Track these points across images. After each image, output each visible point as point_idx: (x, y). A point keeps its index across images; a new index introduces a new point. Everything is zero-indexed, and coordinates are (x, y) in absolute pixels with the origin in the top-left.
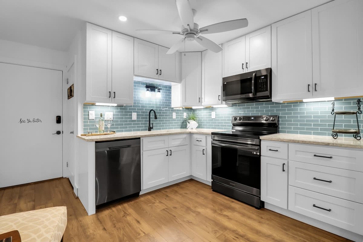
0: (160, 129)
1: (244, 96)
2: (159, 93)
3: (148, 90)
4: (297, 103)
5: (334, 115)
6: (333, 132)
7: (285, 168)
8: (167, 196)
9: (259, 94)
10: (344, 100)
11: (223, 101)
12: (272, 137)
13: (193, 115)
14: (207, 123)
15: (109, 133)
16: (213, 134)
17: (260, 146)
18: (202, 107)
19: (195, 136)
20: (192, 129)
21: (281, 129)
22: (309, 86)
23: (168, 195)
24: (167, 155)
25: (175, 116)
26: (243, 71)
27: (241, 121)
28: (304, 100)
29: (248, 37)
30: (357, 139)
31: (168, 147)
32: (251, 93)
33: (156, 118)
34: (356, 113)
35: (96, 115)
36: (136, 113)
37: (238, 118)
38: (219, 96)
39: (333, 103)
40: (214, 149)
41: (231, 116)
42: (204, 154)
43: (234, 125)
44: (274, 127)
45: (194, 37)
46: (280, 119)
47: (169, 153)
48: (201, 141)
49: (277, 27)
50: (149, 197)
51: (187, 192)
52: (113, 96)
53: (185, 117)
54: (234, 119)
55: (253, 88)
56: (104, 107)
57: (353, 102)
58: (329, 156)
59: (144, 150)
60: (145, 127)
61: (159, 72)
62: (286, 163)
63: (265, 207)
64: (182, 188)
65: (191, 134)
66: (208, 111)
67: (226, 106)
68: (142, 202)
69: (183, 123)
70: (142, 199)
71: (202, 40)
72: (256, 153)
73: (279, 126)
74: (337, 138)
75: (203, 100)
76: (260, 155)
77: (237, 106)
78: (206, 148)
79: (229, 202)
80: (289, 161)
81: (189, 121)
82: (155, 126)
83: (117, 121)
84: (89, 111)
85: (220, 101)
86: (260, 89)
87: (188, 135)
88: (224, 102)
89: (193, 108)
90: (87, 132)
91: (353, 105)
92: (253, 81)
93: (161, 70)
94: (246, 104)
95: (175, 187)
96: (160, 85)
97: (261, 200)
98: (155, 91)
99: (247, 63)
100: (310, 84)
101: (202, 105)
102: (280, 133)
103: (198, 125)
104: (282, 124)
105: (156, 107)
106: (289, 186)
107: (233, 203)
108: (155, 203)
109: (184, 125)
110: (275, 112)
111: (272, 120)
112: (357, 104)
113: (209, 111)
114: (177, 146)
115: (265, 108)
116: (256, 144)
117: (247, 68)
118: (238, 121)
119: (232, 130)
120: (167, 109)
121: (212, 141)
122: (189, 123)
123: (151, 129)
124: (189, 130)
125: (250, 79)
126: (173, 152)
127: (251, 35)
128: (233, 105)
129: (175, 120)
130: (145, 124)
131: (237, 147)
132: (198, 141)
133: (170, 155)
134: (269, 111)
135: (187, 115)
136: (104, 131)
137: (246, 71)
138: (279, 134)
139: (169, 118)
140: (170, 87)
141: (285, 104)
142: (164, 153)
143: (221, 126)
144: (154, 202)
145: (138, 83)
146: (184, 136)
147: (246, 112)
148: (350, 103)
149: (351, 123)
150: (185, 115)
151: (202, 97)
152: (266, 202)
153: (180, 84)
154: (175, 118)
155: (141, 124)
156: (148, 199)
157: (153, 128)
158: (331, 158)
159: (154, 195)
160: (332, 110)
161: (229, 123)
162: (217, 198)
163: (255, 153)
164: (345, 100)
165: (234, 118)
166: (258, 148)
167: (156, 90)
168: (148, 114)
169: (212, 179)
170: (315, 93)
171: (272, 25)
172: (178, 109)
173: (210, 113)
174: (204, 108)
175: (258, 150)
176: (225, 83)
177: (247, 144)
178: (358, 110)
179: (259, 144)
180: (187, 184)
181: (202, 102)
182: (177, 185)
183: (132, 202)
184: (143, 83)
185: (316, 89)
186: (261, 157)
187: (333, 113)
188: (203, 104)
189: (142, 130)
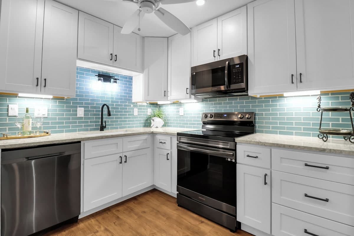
0: (117, 128)
1: (216, 89)
2: (115, 83)
3: (99, 80)
4: (276, 97)
5: (321, 111)
6: (321, 132)
7: (268, 181)
8: (118, 218)
9: (233, 87)
10: (330, 94)
11: (192, 94)
12: (250, 140)
13: (159, 112)
14: (173, 120)
15: (38, 134)
16: (179, 134)
17: (235, 150)
18: (169, 102)
19: (159, 137)
20: (157, 127)
21: (258, 128)
22: (293, 77)
23: (120, 216)
24: (121, 163)
25: (137, 112)
26: (215, 60)
27: (212, 119)
28: (285, 94)
29: (220, 19)
30: (351, 142)
31: (122, 152)
32: (224, 84)
33: (109, 114)
34: (349, 110)
35: (20, 109)
36: (83, 108)
37: (209, 115)
38: (187, 89)
39: (319, 98)
40: (181, 153)
41: (201, 113)
42: (169, 159)
43: (205, 123)
44: (249, 126)
45: (152, 8)
46: (257, 117)
47: (124, 160)
48: (165, 143)
49: (254, 8)
50: (93, 221)
51: (146, 210)
52: (43, 84)
53: (149, 114)
54: (205, 117)
55: (226, 79)
56: (35, 99)
57: (341, 96)
58: (325, 166)
59: (85, 158)
60: (96, 125)
61: (114, 58)
62: (269, 174)
63: (242, 229)
64: (140, 203)
65: (153, 134)
66: (175, 107)
67: (196, 101)
68: (80, 232)
69: (147, 120)
70: (81, 225)
71: (163, 14)
72: (231, 159)
73: (256, 125)
74: (328, 141)
75: (169, 94)
76: (235, 163)
77: (207, 101)
78: (171, 152)
79: (197, 223)
80: (272, 170)
81: (153, 118)
82: (110, 125)
83: (55, 119)
84: (9, 105)
85: (189, 95)
86: (234, 81)
87: (150, 136)
88: (193, 96)
89: (159, 103)
90: (2, 134)
91: (341, 100)
92: (226, 72)
93: (116, 55)
94: (218, 99)
95: (132, 203)
96: (117, 75)
97: (237, 220)
98: (110, 81)
99: (219, 50)
100: (294, 74)
101: (168, 100)
102: (257, 132)
103: (164, 123)
104: (259, 123)
105: (112, 102)
106: (272, 203)
107: (203, 224)
108: (97, 232)
109: (148, 123)
110: (251, 109)
111: (247, 118)
112: (350, 98)
113: (177, 107)
114: (135, 150)
115: (239, 103)
116: (230, 148)
117: (219, 56)
118: (209, 119)
119: (202, 129)
120: (127, 104)
121: (177, 143)
122: (153, 120)
123: (104, 129)
124: (153, 129)
125: (223, 69)
126: (128, 158)
127: (223, 18)
128: (204, 100)
129: (137, 118)
130: (96, 122)
131: (208, 151)
132: (161, 142)
133: (125, 162)
134: (244, 107)
135: (152, 111)
136: (30, 132)
137: (218, 59)
138: (256, 134)
139: (129, 115)
140: (131, 78)
141: (262, 98)
142: (117, 160)
143: (190, 124)
144: (98, 229)
145: (88, 70)
146: (145, 137)
147: (218, 109)
148: (338, 98)
149: (339, 121)
150: (149, 111)
151: (168, 91)
152: (243, 223)
153: (142, 74)
154: (137, 115)
155: (91, 122)
156: (89, 224)
157: (106, 127)
158: (327, 168)
159: (99, 218)
160: (318, 106)
161: (199, 121)
162: (182, 218)
163: (229, 160)
164: (332, 94)
165: (204, 115)
166: (233, 154)
167: (112, 80)
168: (101, 109)
169: (177, 191)
170: (299, 84)
171: (248, 5)
172: (141, 104)
173: (178, 109)
174: (171, 104)
175: (233, 156)
176: (194, 74)
177: (219, 148)
178: (352, 106)
179: (234, 149)
180: (147, 197)
181: (168, 96)
182: (135, 199)
183: (65, 231)
184: (93, 71)
185: (302, 80)
186: (237, 164)
187: (319, 110)
188: (169, 98)
189: (91, 130)
